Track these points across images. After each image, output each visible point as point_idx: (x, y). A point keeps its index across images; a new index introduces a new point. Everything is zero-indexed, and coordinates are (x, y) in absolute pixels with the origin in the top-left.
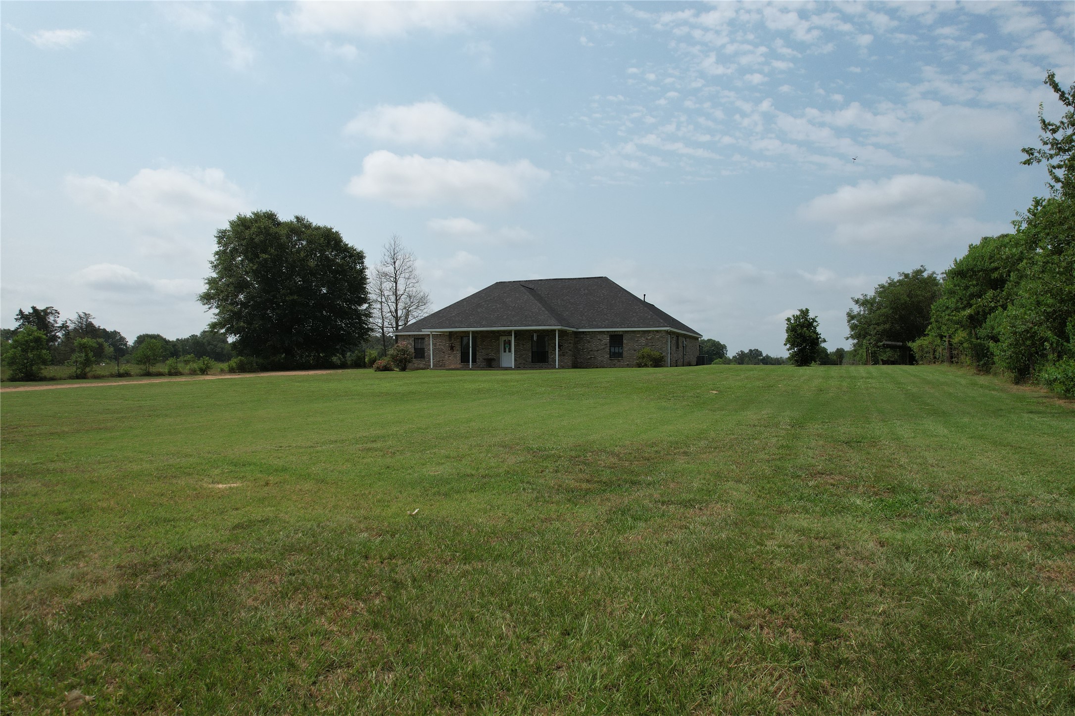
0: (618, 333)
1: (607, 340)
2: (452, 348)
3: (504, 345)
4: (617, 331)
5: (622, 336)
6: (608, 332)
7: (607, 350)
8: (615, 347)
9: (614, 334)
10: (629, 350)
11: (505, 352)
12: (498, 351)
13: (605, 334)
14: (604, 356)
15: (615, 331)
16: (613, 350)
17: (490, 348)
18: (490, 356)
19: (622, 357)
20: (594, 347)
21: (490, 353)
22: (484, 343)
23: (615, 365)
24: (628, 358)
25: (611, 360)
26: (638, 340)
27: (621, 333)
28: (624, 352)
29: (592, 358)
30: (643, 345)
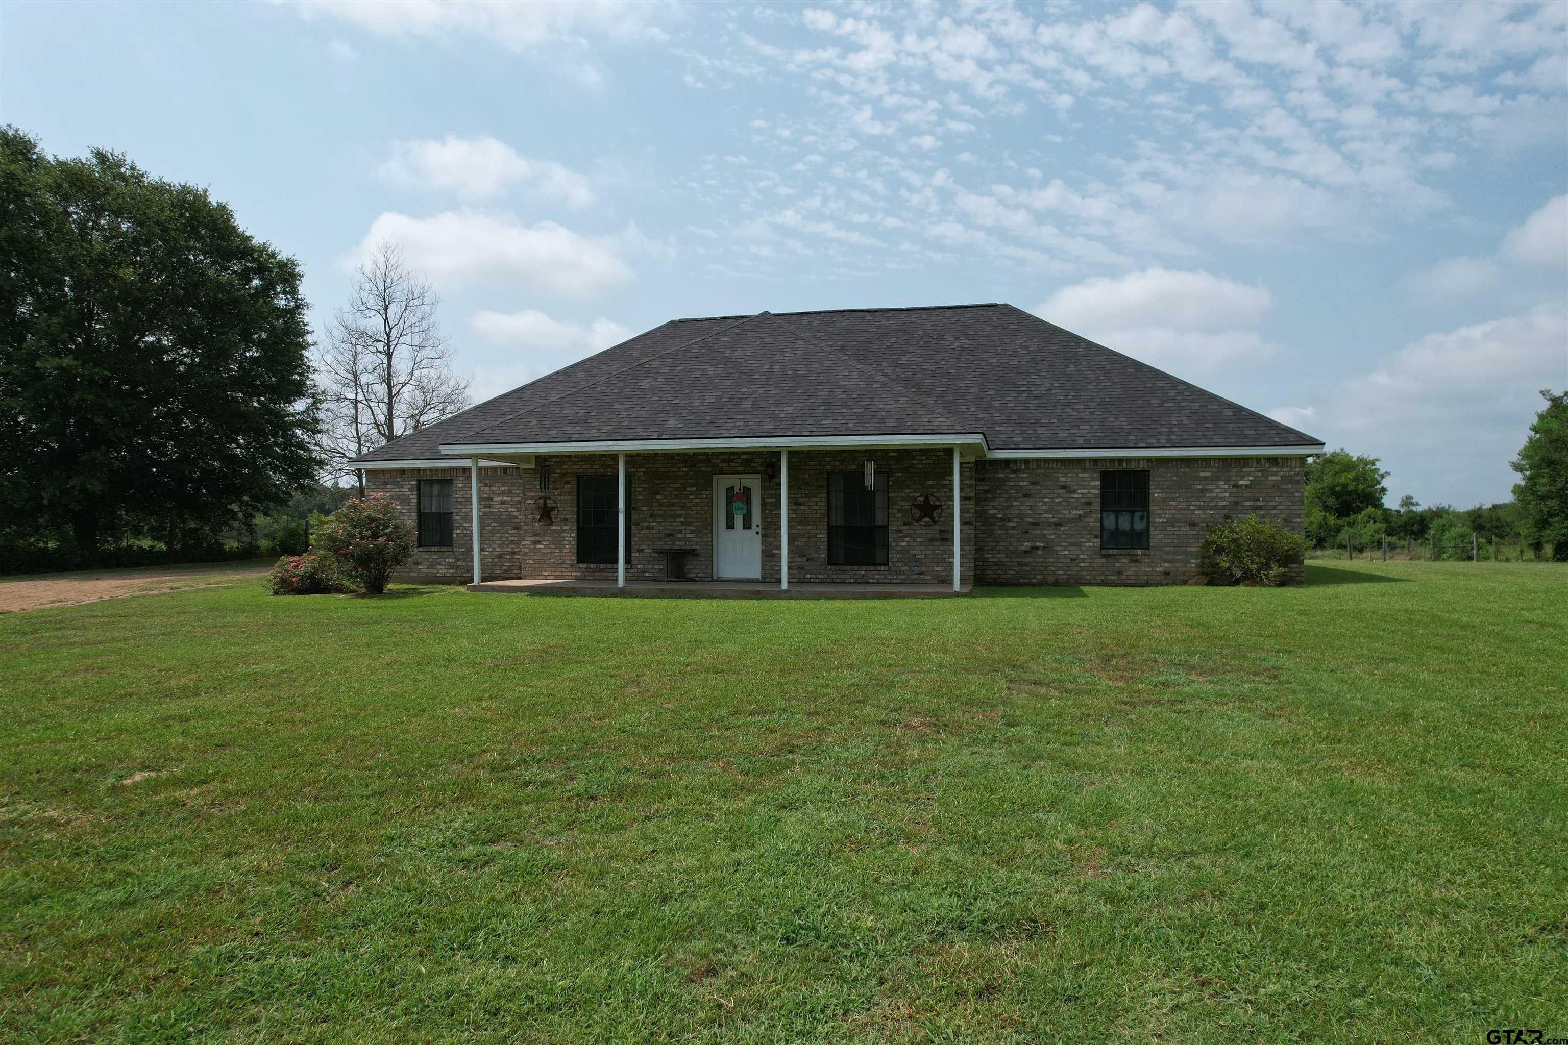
0: (1133, 466)
1: (1091, 487)
2: (546, 514)
3: (729, 503)
4: (1129, 460)
5: (1145, 474)
6: (1095, 461)
7: (1093, 521)
8: (1117, 514)
9: (1116, 467)
10: (1172, 522)
11: (730, 526)
12: (708, 525)
13: (1085, 470)
14: (1079, 545)
15: (1120, 460)
16: (1110, 521)
17: (680, 516)
18: (680, 540)
19: (1148, 548)
20: (1047, 512)
21: (680, 531)
22: (659, 497)
23: (1120, 573)
24: (1167, 553)
25: (1104, 556)
26: (1202, 491)
27: (1142, 466)
28: (1153, 532)
29: (1037, 548)
30: (1224, 507)
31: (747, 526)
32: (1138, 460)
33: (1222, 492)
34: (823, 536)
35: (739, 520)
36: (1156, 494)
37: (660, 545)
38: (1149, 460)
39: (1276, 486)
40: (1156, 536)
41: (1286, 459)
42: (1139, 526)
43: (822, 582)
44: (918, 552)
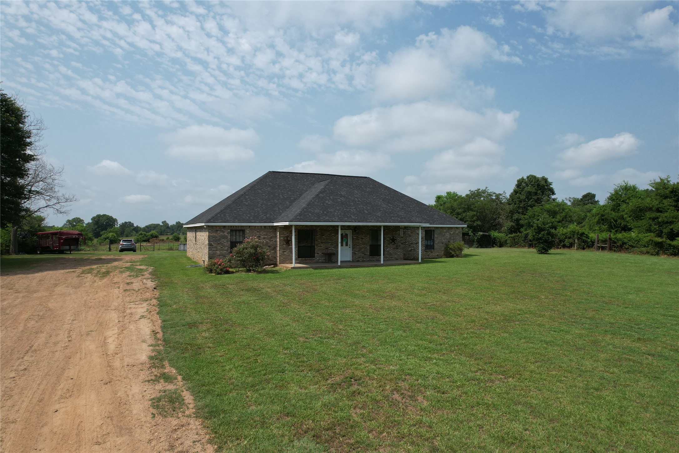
0: (431, 229)
1: (423, 234)
2: (287, 242)
3: (342, 239)
5: (434, 231)
6: (424, 227)
7: (423, 243)
8: (428, 241)
9: (428, 229)
10: (438, 243)
11: (342, 245)
12: (337, 245)
13: (422, 230)
15: (429, 227)
16: (426, 242)
17: (330, 243)
18: (330, 250)
19: (434, 249)
20: (414, 240)
21: (330, 247)
22: (324, 237)
23: (429, 256)
24: (438, 250)
25: (426, 251)
26: (444, 235)
27: (433, 229)
28: (435, 245)
29: (412, 250)
30: (448, 239)
31: (347, 245)
32: (432, 227)
33: (448, 235)
34: (368, 248)
35: (344, 243)
36: (436, 236)
37: (324, 251)
38: (434, 227)
39: (457, 234)
40: (436, 246)
41: (459, 227)
42: (432, 244)
43: (368, 261)
44: (391, 252)
